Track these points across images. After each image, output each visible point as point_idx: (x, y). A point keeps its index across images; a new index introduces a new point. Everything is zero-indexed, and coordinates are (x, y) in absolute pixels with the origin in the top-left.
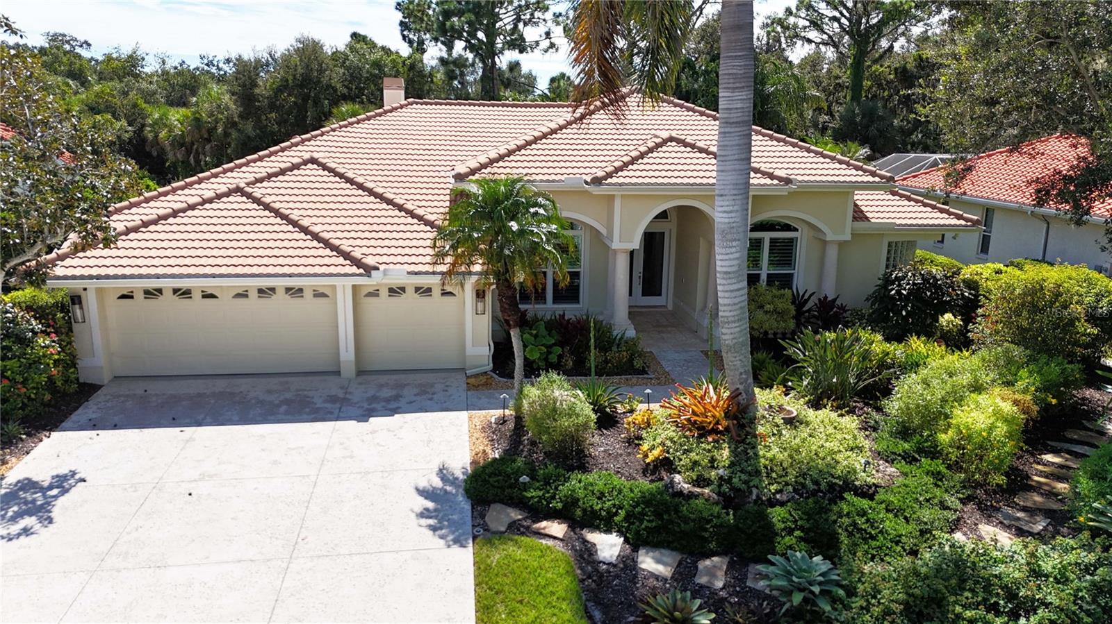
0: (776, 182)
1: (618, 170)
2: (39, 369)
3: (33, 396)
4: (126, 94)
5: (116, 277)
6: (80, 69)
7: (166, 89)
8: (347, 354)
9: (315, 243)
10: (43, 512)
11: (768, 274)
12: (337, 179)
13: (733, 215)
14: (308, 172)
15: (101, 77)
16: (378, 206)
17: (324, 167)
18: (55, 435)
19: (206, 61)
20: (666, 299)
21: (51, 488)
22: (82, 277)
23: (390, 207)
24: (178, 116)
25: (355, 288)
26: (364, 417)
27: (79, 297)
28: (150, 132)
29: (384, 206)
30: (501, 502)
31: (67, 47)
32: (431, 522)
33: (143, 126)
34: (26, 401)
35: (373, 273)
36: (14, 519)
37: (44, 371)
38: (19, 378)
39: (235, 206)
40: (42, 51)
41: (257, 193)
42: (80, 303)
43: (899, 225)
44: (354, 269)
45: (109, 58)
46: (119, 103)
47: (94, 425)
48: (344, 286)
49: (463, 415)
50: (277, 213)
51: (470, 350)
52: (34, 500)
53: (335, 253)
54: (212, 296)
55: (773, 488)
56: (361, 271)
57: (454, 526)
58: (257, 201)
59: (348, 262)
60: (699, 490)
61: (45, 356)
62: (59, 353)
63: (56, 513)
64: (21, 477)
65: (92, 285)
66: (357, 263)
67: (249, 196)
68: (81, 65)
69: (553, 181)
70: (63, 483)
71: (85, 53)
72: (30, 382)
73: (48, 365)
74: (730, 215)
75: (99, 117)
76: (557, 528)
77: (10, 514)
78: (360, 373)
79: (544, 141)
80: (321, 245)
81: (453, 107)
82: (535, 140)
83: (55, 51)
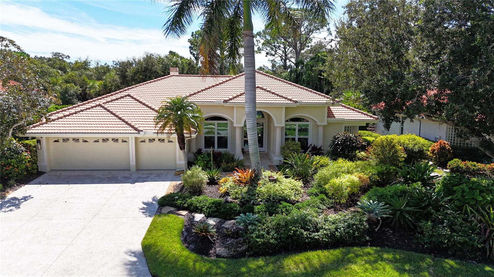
0: (292, 102)
1: (234, 98)
2: (23, 163)
3: (20, 172)
4: (81, 76)
5: (52, 133)
6: (64, 67)
7: (97, 74)
8: (133, 162)
9: (123, 123)
10: (17, 206)
11: (298, 138)
12: (136, 102)
13: (250, 109)
14: (126, 99)
15: (72, 69)
16: (149, 111)
17: (132, 98)
18: (26, 186)
19: (115, 63)
20: (265, 149)
21: (22, 199)
22: (41, 133)
23: (153, 111)
24: (98, 84)
25: (136, 138)
26: (133, 182)
27: (40, 141)
28: (89, 90)
29: (151, 111)
30: (169, 205)
31: (61, 58)
32: (143, 211)
33: (86, 88)
34: (18, 174)
35: (141, 132)
36: (8, 207)
37: (24, 164)
38: (16, 166)
39: (98, 110)
40: (49, 60)
41: (106, 106)
42: (40, 142)
43: (347, 119)
44: (135, 131)
45: (77, 62)
46: (77, 79)
47: (40, 183)
48: (132, 137)
49: (169, 183)
50: (112, 113)
51: (178, 162)
52: (15, 203)
53: (129, 126)
54: (86, 141)
55: (259, 200)
56: (137, 132)
57: (150, 212)
58: (105, 109)
59: (133, 129)
60: (234, 201)
61: (25, 159)
62: (30, 158)
63: (21, 206)
64: (13, 197)
65: (44, 136)
66: (136, 129)
67: (103, 107)
68: (64, 65)
69: (212, 102)
70: (25, 199)
71: (68, 61)
72: (19, 167)
73: (26, 162)
74: (249, 109)
75: (68, 85)
76: (184, 213)
77: (7, 206)
78: (138, 170)
79: (213, 88)
80: (125, 123)
81: (188, 77)
82: (209, 88)
83: (55, 59)
